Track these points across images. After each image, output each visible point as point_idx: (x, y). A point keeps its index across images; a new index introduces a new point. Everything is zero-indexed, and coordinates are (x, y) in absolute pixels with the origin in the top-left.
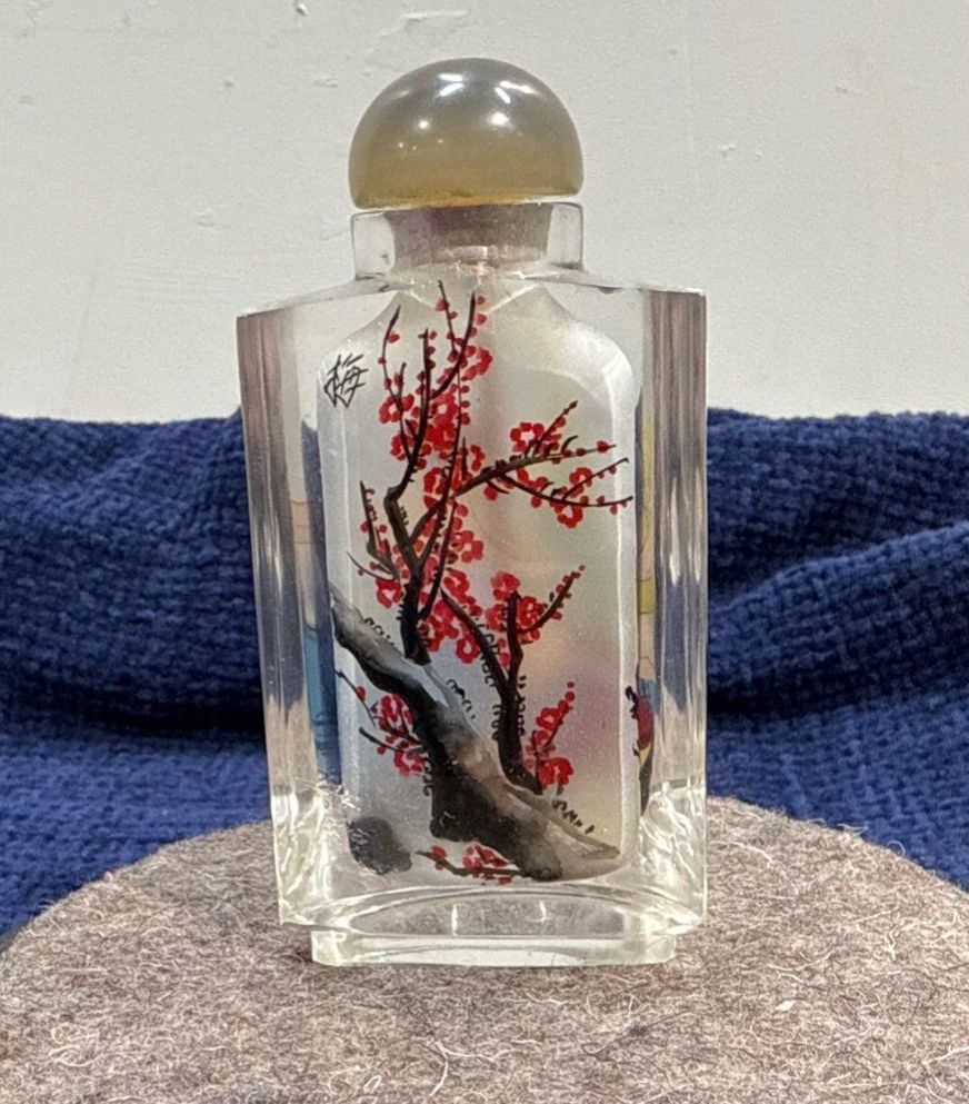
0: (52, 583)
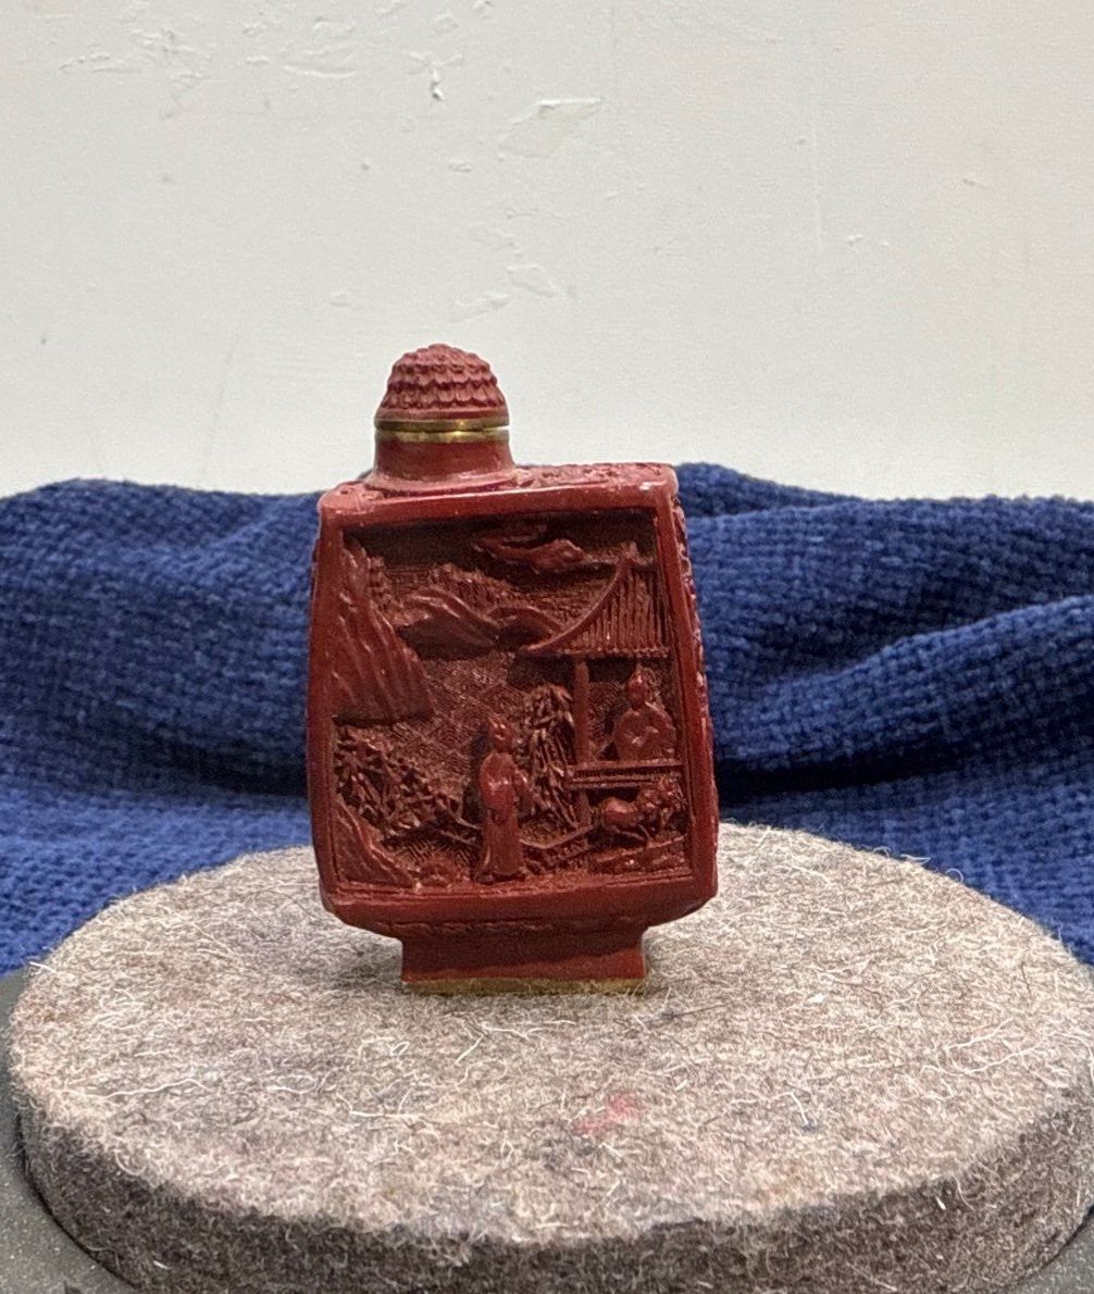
0: (168, 643)
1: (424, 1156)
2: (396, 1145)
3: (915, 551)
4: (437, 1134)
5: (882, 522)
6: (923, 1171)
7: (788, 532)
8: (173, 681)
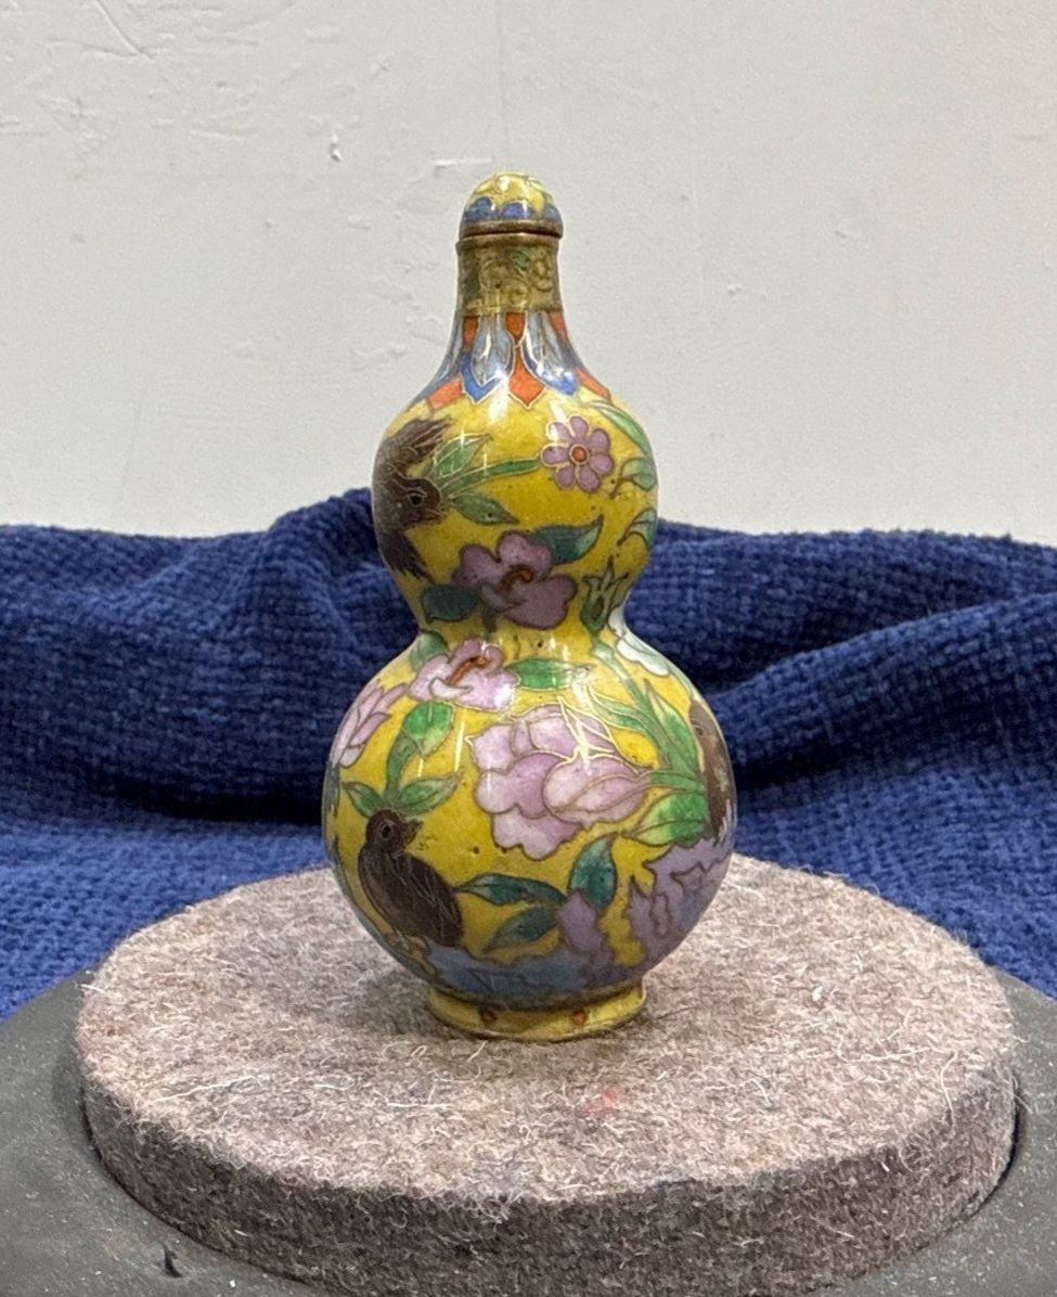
1: (458, 1137)
2: (432, 1129)
3: (798, 584)
4: (464, 1120)
5: (767, 555)
6: (870, 1140)
7: (681, 565)
8: (111, 718)
